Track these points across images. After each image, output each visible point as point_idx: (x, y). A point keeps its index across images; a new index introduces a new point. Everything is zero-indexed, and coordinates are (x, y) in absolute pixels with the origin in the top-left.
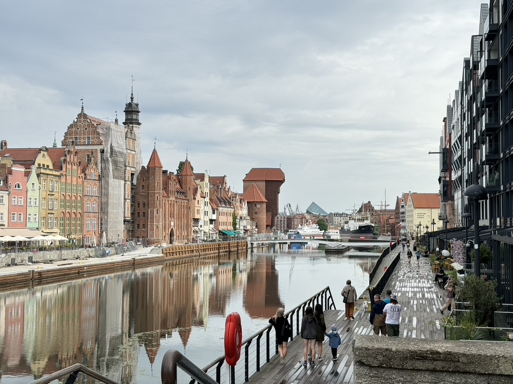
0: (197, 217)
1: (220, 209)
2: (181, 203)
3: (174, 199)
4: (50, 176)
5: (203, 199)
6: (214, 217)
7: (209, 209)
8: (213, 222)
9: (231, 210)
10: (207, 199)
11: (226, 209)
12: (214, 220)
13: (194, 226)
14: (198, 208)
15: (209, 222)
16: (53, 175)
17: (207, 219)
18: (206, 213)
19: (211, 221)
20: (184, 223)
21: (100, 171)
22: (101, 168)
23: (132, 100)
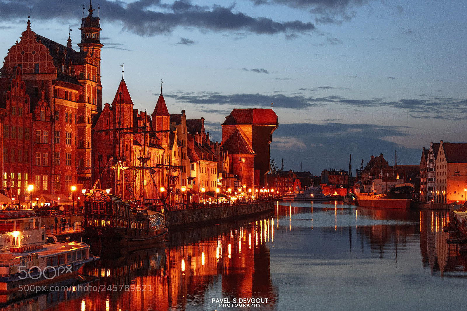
21: (52, 109)
22: (54, 105)
23: (91, 14)
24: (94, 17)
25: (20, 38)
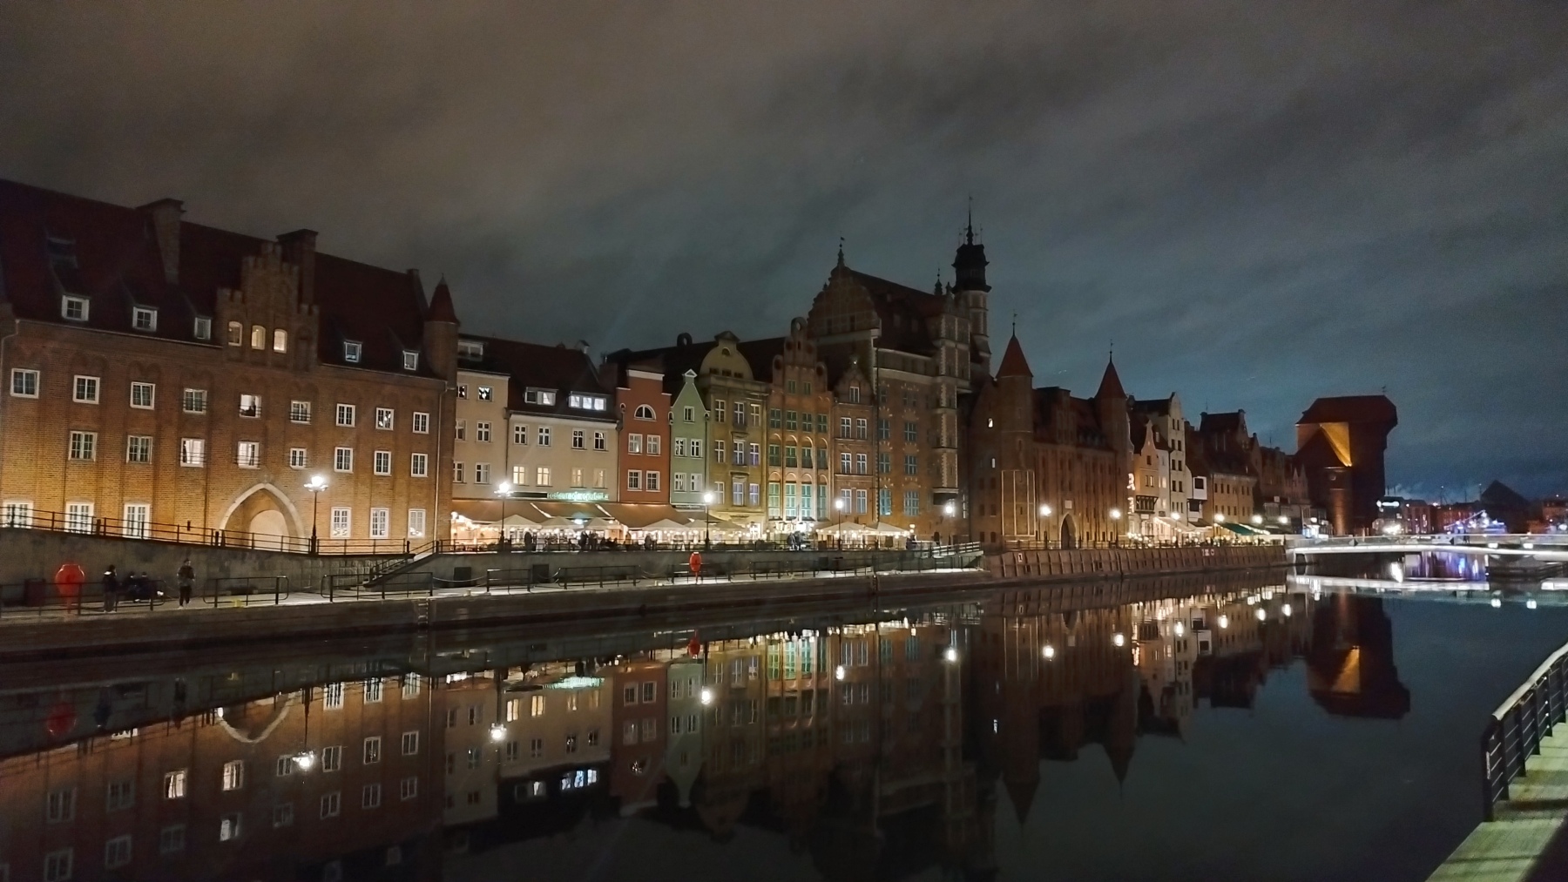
0: (1145, 491)
1: (1217, 477)
2: (1095, 459)
3: (1073, 450)
4: (738, 394)
5: (1166, 454)
6: (1201, 495)
7: (1186, 475)
8: (1200, 506)
11: (1236, 478)
12: (1203, 502)
13: (1139, 513)
14: (1149, 475)
15: (1186, 506)
16: (744, 392)
17: (1182, 499)
18: (1177, 486)
19: (1194, 504)
20: (1104, 506)
21: (874, 386)
22: (878, 379)
23: (970, 240)
24: (974, 244)
25: (829, 279)
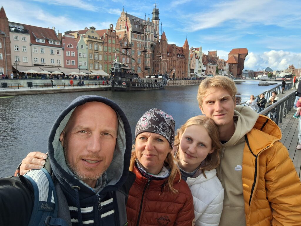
0: (192, 68)
1: (208, 65)
2: (181, 60)
3: (176, 58)
4: (95, 42)
5: (198, 60)
7: (202, 65)
8: (205, 71)
9: (216, 66)
10: (201, 60)
11: (212, 65)
12: (205, 70)
13: (191, 72)
14: (193, 64)
15: (202, 71)
16: (97, 42)
17: (200, 69)
18: (200, 67)
19: (203, 71)
20: (183, 71)
22: (131, 40)
23: (156, 8)
